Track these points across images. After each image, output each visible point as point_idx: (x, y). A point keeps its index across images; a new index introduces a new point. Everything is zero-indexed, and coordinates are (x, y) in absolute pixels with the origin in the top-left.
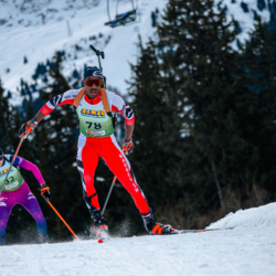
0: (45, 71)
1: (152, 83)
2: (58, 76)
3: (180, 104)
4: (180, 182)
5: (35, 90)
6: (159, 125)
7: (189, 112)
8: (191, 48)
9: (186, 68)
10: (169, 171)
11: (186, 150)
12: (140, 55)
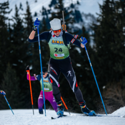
0: (56, 3)
1: (110, 16)
3: (124, 28)
4: (121, 70)
5: (50, 13)
6: (112, 38)
10: (116, 64)
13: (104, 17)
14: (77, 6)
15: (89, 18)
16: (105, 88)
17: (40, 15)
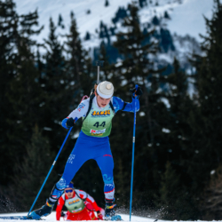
13: (214, 42)
14: (164, 21)
15: (187, 43)
16: (215, 174)
17: (95, 37)
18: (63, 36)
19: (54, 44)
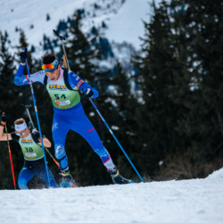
0: (66, 27)
2: (77, 32)
3: (189, 59)
4: (188, 131)
5: (56, 45)
6: (170, 78)
7: (198, 67)
8: (200, 8)
9: (196, 27)
10: (178, 121)
11: (194, 102)
12: (153, 14)
13: (153, 43)
14: (101, 31)
15: (124, 49)
17: (40, 50)
18: (13, 48)
19: (5, 56)
